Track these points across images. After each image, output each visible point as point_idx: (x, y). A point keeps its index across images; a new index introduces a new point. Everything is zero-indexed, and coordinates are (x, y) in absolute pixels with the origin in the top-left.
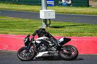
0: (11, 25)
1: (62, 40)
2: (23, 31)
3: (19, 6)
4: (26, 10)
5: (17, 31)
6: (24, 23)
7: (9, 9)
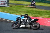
0: (41, 13)
1: (33, 20)
2: (46, 16)
3: (45, 4)
4: (48, 6)
5: (44, 16)
6: (47, 12)
7: (40, 5)
